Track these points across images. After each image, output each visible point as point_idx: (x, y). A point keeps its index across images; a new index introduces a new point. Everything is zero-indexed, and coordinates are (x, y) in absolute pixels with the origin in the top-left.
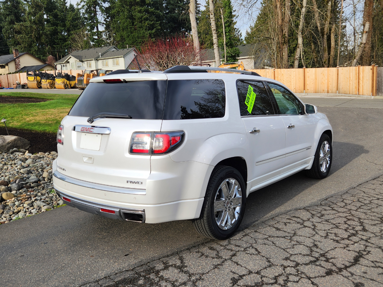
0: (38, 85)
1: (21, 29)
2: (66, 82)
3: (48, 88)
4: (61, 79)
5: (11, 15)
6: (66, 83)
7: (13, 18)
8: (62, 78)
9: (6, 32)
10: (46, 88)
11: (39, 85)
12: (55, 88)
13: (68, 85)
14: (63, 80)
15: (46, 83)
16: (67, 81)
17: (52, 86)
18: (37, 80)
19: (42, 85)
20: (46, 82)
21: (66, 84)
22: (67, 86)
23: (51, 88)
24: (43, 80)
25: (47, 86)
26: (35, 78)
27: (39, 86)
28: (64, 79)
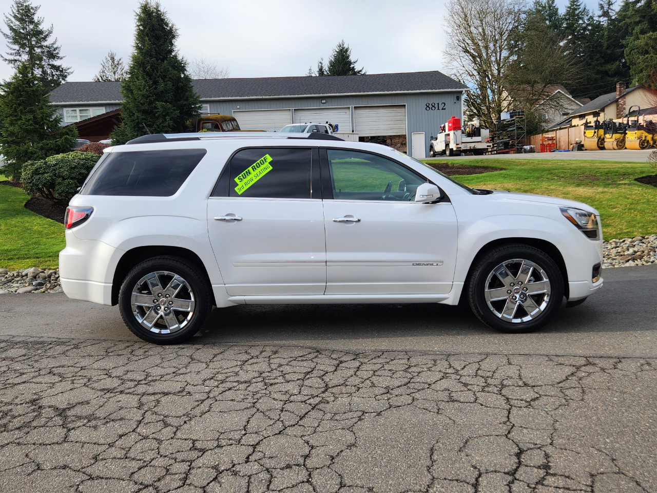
0: (599, 143)
1: (647, 44)
2: (646, 137)
3: (614, 149)
4: (636, 131)
5: (643, 21)
6: (643, 138)
7: (645, 27)
8: (638, 130)
9: (630, 53)
10: (611, 148)
11: (601, 144)
12: (626, 148)
13: (648, 141)
14: (639, 133)
15: (612, 140)
16: (647, 134)
17: (621, 144)
18: (599, 136)
19: (605, 144)
20: (611, 138)
21: (645, 140)
22: (646, 144)
23: (619, 149)
24: (608, 136)
25: (612, 144)
26: (595, 132)
27: (602, 146)
28: (643, 131)
